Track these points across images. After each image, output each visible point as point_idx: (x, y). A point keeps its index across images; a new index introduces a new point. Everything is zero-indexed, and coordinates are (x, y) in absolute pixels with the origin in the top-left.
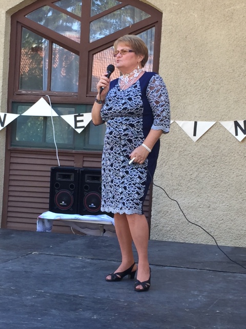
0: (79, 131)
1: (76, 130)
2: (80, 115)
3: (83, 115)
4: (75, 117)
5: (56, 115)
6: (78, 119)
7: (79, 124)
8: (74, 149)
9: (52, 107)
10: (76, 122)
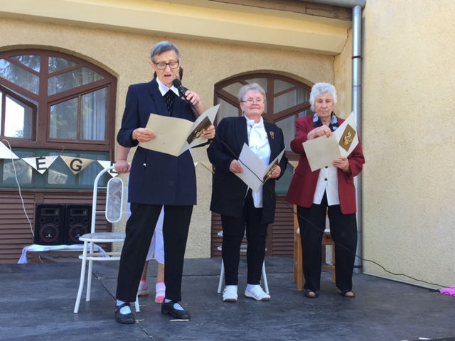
0: (42, 172)
1: (39, 171)
2: (41, 158)
3: (44, 158)
4: (37, 160)
5: (16, 157)
6: (40, 161)
7: (41, 166)
8: (35, 188)
9: (12, 151)
10: (38, 164)
